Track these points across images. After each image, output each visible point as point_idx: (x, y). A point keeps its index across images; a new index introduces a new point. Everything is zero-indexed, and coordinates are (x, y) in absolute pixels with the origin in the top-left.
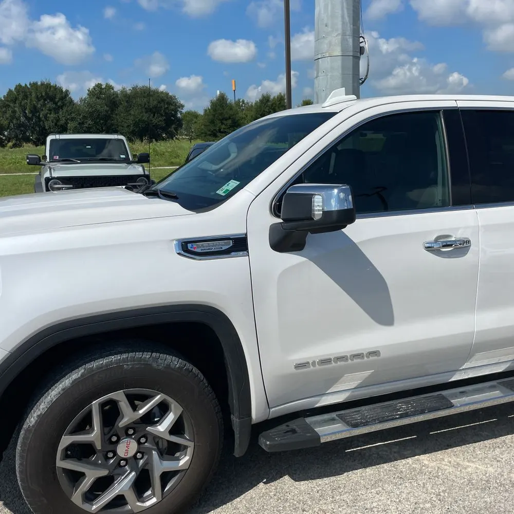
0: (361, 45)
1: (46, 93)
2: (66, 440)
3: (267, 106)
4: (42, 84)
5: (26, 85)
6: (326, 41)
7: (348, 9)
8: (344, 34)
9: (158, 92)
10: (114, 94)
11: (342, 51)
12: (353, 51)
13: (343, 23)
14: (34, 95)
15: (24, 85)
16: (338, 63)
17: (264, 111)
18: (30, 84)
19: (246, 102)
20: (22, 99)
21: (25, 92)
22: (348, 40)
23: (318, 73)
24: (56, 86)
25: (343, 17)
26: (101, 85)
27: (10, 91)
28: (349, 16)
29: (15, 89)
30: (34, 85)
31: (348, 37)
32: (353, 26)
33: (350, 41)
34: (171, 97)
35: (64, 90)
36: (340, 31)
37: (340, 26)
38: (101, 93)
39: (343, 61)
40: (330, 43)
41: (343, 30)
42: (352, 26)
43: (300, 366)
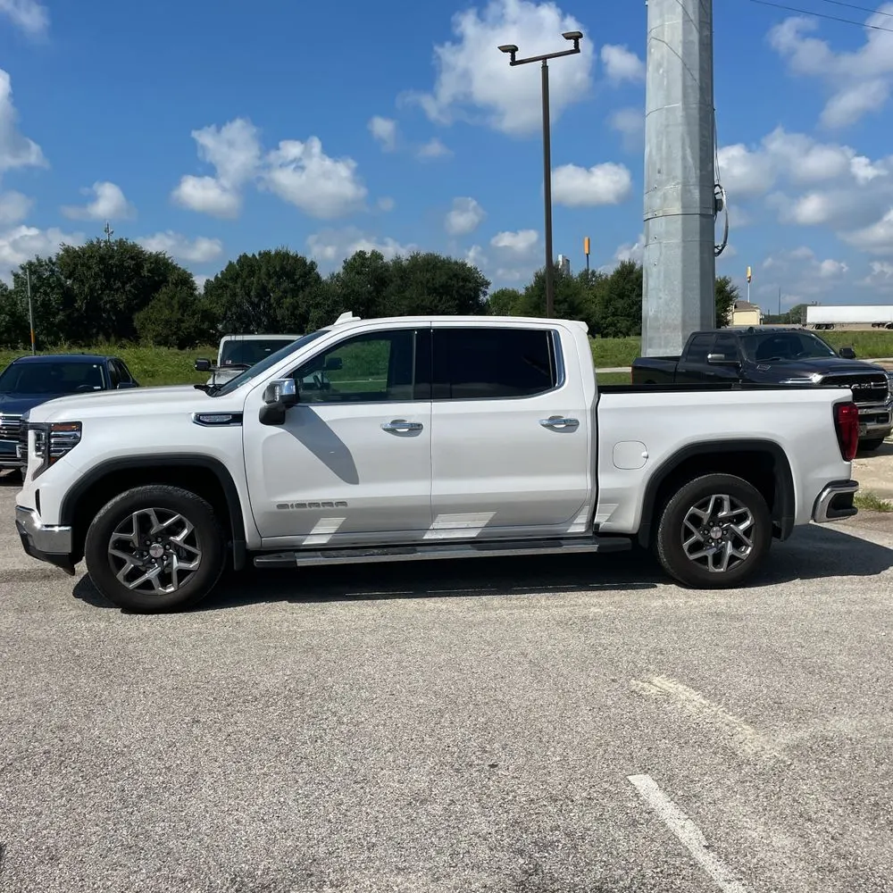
0: (718, 197)
1: (282, 268)
2: (115, 536)
3: (628, 282)
4: (277, 254)
5: (254, 255)
6: (660, 194)
7: (692, 148)
8: (685, 184)
9: (450, 263)
10: (382, 268)
11: (684, 207)
12: (701, 208)
13: (685, 168)
14: (264, 270)
15: (250, 255)
16: (677, 225)
17: (624, 288)
18: (260, 254)
19: (597, 274)
20: (247, 277)
21: (252, 266)
22: (693, 191)
23: (647, 241)
24: (297, 255)
25: (684, 158)
26: (365, 253)
27: (231, 264)
28: (693, 158)
29: (238, 261)
30: (266, 255)
31: (692, 187)
32: (701, 171)
33: (696, 193)
34: (469, 269)
35: (308, 261)
36: (680, 180)
37: (678, 172)
38: (363, 265)
39: (684, 223)
40: (665, 198)
41: (684, 178)
42: (698, 171)
43: (281, 506)
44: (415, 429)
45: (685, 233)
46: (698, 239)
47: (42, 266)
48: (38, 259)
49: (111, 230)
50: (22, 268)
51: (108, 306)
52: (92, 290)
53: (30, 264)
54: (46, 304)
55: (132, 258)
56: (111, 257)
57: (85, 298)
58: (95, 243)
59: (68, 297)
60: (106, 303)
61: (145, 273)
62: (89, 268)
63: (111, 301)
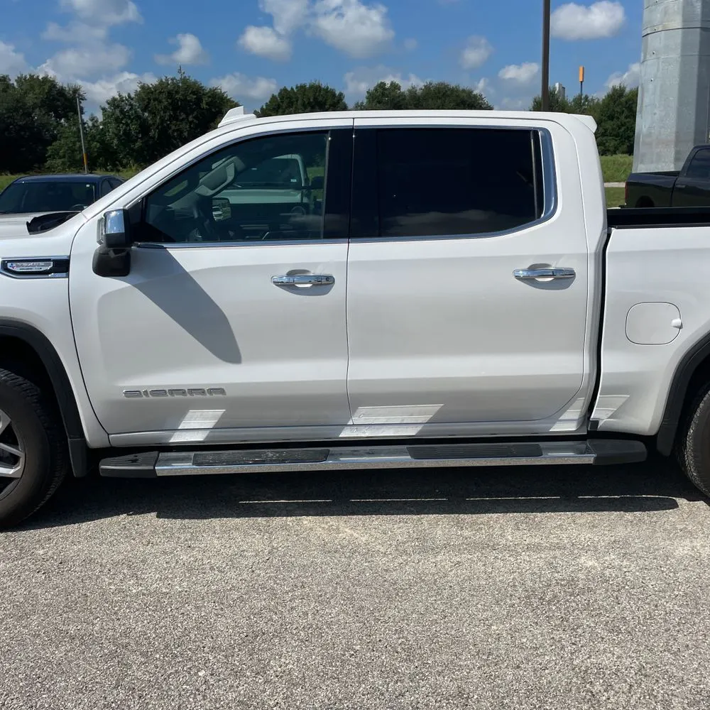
1: (315, 99)
3: (618, 105)
4: (312, 87)
5: (292, 89)
6: (660, 8)
9: (457, 91)
10: (399, 97)
11: (684, 21)
12: (703, 21)
14: (300, 102)
15: (289, 89)
16: (677, 37)
17: (613, 110)
18: (297, 88)
19: (590, 98)
20: (286, 108)
21: (290, 98)
22: (695, 4)
23: (645, 57)
24: (328, 88)
26: (385, 84)
27: (273, 97)
29: (280, 94)
30: (302, 88)
33: (698, 6)
34: (475, 96)
35: (337, 93)
38: (383, 94)
39: (684, 37)
40: (666, 12)
43: (129, 393)
44: (323, 283)
45: (685, 46)
46: (697, 53)
47: (123, 101)
48: (120, 96)
49: (183, 72)
50: (109, 104)
51: (175, 134)
52: (162, 120)
53: (114, 99)
54: (127, 133)
55: (193, 93)
56: (177, 92)
57: (157, 128)
58: (164, 81)
59: (144, 128)
60: (174, 131)
61: (204, 105)
62: (160, 102)
63: (177, 130)
